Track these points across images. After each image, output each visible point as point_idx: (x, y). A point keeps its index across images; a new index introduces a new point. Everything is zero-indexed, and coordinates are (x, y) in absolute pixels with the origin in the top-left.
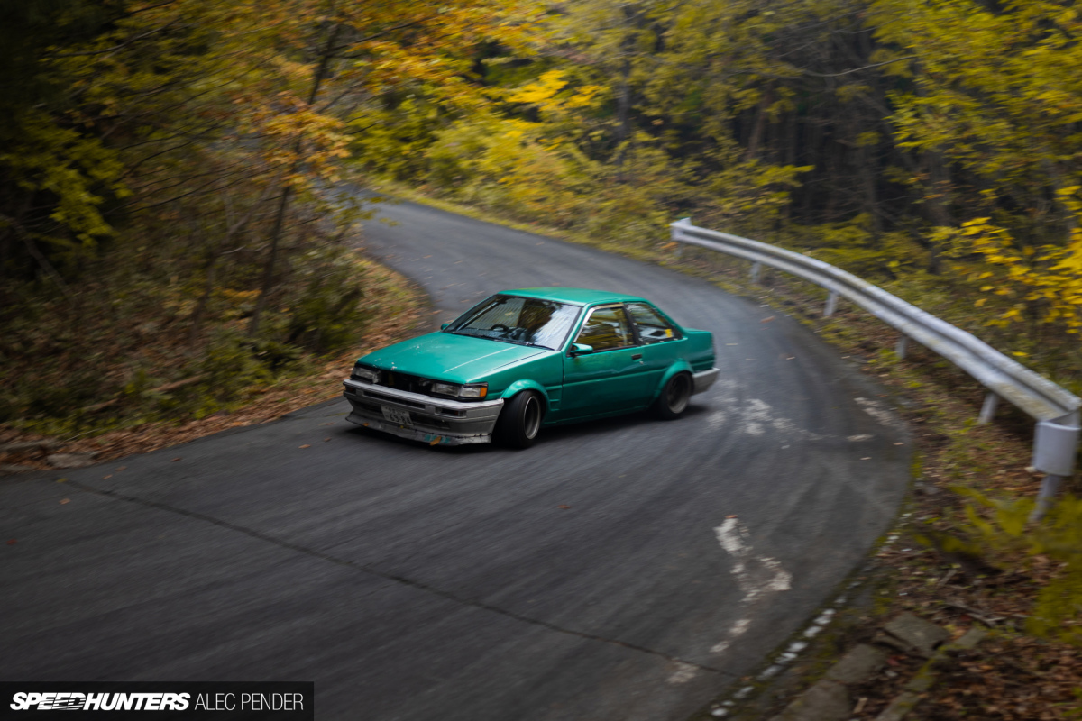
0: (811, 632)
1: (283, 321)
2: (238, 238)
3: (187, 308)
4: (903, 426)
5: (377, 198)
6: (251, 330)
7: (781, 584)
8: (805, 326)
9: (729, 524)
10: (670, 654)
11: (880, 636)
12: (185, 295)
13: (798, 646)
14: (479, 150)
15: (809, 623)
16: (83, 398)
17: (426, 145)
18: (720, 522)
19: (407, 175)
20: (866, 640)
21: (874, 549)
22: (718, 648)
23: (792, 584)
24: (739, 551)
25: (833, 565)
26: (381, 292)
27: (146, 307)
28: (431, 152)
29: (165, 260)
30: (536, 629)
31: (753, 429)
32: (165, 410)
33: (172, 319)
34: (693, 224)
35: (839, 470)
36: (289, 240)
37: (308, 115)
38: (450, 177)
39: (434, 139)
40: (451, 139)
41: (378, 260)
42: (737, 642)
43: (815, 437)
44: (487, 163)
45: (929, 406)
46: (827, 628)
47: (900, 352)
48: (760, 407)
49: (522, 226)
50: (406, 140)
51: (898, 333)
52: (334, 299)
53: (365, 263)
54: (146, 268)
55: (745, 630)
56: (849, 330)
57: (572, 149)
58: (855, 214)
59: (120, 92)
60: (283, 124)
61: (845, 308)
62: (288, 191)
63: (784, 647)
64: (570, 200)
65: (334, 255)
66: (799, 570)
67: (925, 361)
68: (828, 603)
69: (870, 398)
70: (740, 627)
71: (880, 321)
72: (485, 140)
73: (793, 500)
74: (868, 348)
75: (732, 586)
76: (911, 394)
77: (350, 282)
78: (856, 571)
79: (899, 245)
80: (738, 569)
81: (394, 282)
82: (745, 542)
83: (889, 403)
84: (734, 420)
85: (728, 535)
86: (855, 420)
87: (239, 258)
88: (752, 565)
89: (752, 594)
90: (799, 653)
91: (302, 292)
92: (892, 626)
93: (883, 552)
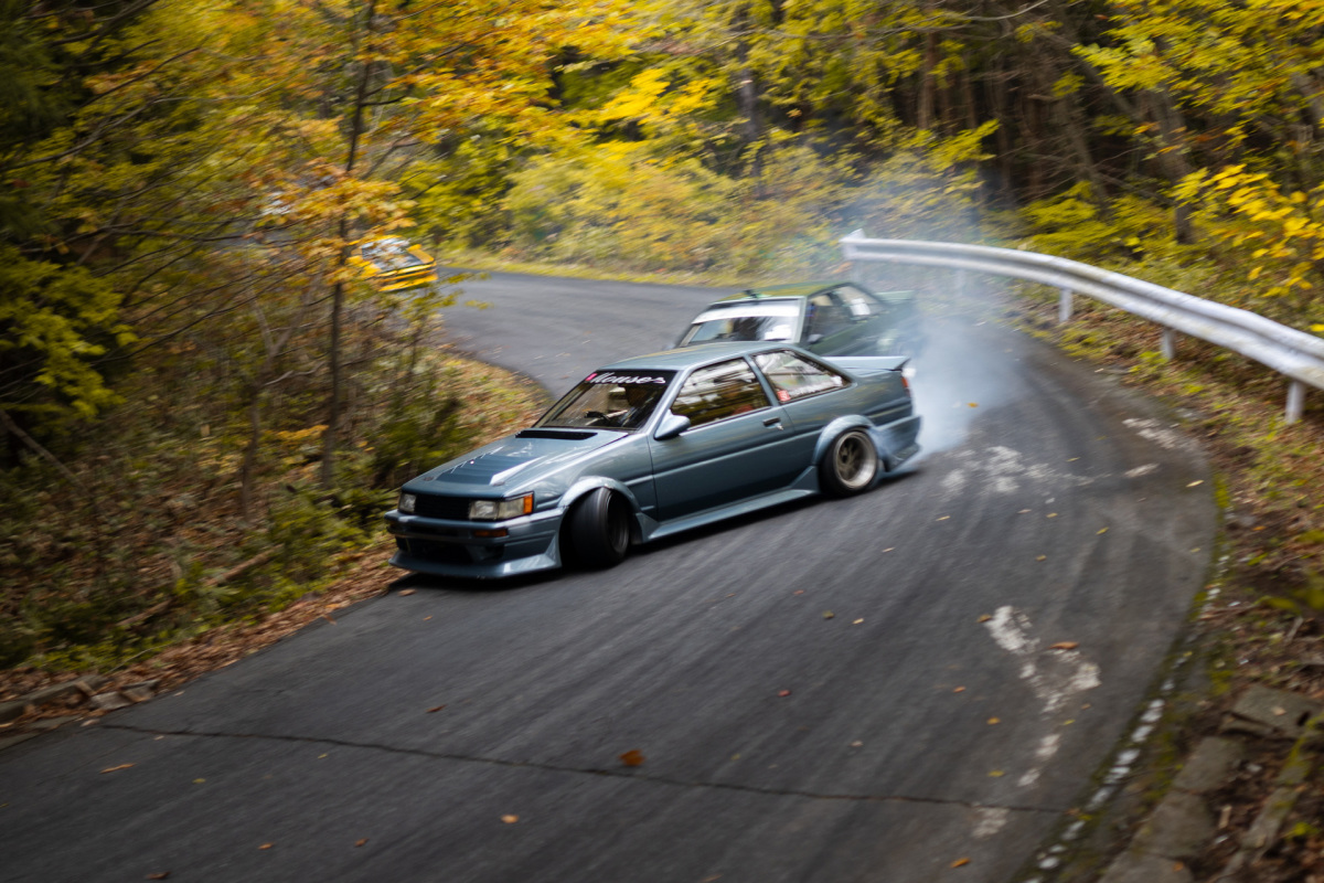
0: (1140, 734)
1: (363, 461)
2: (281, 362)
3: (230, 464)
4: (1192, 445)
5: (458, 275)
6: (325, 478)
7: (1087, 679)
8: (1038, 339)
9: (1003, 615)
10: (967, 800)
11: (1228, 723)
12: (222, 449)
13: (1128, 757)
14: (572, 189)
15: (1135, 723)
16: (120, 609)
17: (502, 194)
18: (991, 612)
19: (484, 237)
20: (1212, 731)
21: (1194, 611)
22: (1027, 779)
23: (1100, 677)
24: (1024, 647)
25: (1146, 643)
26: (482, 398)
27: (176, 475)
28: (510, 202)
29: (188, 408)
30: (787, 802)
31: (1004, 486)
32: (230, 609)
33: (212, 483)
34: (868, 235)
35: (1125, 516)
36: (350, 350)
37: (349, 185)
38: (540, 230)
39: (510, 185)
40: (532, 183)
41: (470, 356)
42: (1048, 767)
43: (1085, 481)
44: (583, 204)
45: (1219, 413)
46: (1159, 726)
47: (1166, 351)
48: (1006, 455)
49: (649, 277)
50: (473, 192)
51: (1159, 327)
52: (426, 417)
53: (452, 364)
54: (165, 422)
55: (1055, 750)
56: (1096, 335)
57: (693, 164)
58: (1070, 185)
59: (93, 198)
60: (321, 203)
61: (1086, 308)
62: (338, 290)
63: (1111, 761)
64: (703, 233)
65: (413, 360)
66: (1105, 656)
67: (1200, 356)
68: (1153, 692)
69: (1142, 416)
70: (1048, 746)
71: (1129, 316)
72: (576, 175)
73: (1076, 567)
74: (1125, 354)
75: (1026, 694)
76: (1192, 403)
77: (441, 393)
78: (1178, 645)
79: (1133, 212)
80: (1028, 670)
81: (498, 384)
82: (1028, 634)
83: (1167, 419)
84: (976, 480)
85: (1007, 635)
86: (1130, 449)
87: (287, 387)
88: (1044, 661)
89: (1053, 701)
90: (1132, 765)
91: (381, 416)
92: (1241, 707)
93: (1206, 612)
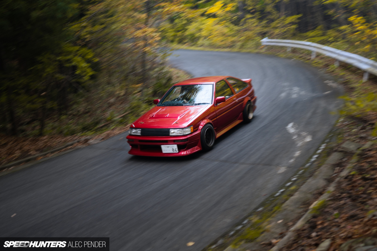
0: (319, 151)
1: (150, 91)
2: (134, 69)
3: (123, 93)
4: (341, 87)
5: (172, 50)
6: (142, 95)
7: (308, 139)
8: (306, 63)
9: (290, 125)
10: (278, 165)
11: (340, 149)
12: (121, 89)
13: (316, 156)
14: (200, 30)
15: (318, 149)
16: (97, 123)
17: (184, 32)
18: (287, 125)
19: (181, 41)
20: (336, 151)
21: (336, 124)
22: (292, 161)
23: (312, 138)
24: (295, 132)
25: (324, 130)
26: (178, 77)
27: (111, 95)
28: (187, 33)
29: (114, 80)
30: (237, 165)
31: (294, 96)
32: (121, 123)
33: (119, 97)
34: (269, 39)
35: (323, 103)
36: (148, 67)
37: (146, 29)
38: (194, 39)
39: (186, 30)
40: (192, 29)
41: (176, 68)
42: (298, 158)
43: (314, 95)
44: (204, 33)
45: (347, 79)
46: (324, 149)
47: (336, 65)
48: (296, 89)
49: (217, 50)
50: (179, 31)
51: (335, 60)
52: (164, 81)
53: (172, 70)
54: (109, 83)
55: (300, 154)
56: (321, 61)
57: (227, 24)
58: (316, 27)
59: (91, 33)
60: (139, 33)
61: (318, 55)
62: (145, 53)
63: (311, 157)
64: (231, 39)
65: (162, 69)
66: (313, 134)
67: (345, 66)
68: (323, 143)
69: (330, 80)
70: (297, 154)
71: (328, 57)
72: (202, 27)
73: (309, 114)
74: (327, 66)
75: (293, 143)
76: (342, 77)
77: (168, 75)
78: (330, 132)
79: (332, 33)
80: (295, 137)
81: (181, 74)
82: (297, 129)
83: (335, 81)
84: (289, 95)
85: (291, 128)
86: (326, 88)
87: (136, 75)
88: (299, 135)
89: (300, 144)
90: (317, 158)
91: (155, 81)
92: (344, 145)
93: (339, 124)
